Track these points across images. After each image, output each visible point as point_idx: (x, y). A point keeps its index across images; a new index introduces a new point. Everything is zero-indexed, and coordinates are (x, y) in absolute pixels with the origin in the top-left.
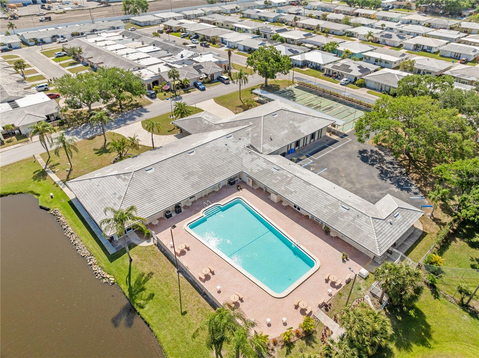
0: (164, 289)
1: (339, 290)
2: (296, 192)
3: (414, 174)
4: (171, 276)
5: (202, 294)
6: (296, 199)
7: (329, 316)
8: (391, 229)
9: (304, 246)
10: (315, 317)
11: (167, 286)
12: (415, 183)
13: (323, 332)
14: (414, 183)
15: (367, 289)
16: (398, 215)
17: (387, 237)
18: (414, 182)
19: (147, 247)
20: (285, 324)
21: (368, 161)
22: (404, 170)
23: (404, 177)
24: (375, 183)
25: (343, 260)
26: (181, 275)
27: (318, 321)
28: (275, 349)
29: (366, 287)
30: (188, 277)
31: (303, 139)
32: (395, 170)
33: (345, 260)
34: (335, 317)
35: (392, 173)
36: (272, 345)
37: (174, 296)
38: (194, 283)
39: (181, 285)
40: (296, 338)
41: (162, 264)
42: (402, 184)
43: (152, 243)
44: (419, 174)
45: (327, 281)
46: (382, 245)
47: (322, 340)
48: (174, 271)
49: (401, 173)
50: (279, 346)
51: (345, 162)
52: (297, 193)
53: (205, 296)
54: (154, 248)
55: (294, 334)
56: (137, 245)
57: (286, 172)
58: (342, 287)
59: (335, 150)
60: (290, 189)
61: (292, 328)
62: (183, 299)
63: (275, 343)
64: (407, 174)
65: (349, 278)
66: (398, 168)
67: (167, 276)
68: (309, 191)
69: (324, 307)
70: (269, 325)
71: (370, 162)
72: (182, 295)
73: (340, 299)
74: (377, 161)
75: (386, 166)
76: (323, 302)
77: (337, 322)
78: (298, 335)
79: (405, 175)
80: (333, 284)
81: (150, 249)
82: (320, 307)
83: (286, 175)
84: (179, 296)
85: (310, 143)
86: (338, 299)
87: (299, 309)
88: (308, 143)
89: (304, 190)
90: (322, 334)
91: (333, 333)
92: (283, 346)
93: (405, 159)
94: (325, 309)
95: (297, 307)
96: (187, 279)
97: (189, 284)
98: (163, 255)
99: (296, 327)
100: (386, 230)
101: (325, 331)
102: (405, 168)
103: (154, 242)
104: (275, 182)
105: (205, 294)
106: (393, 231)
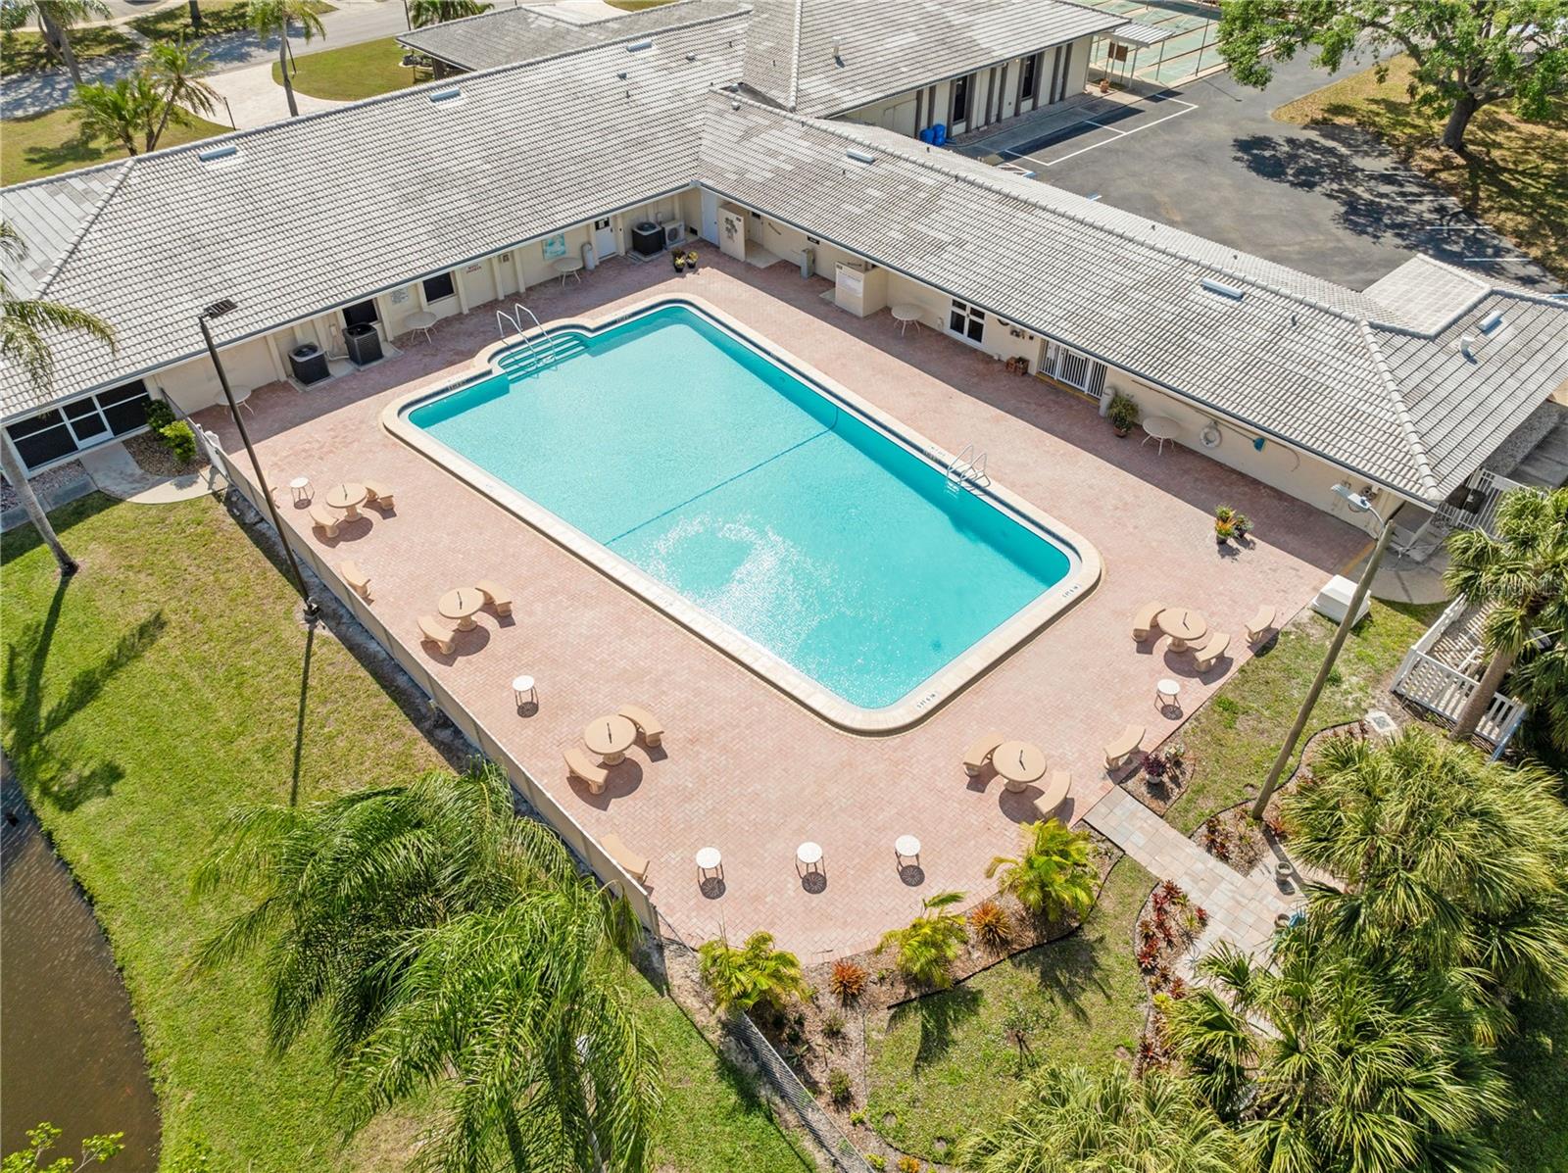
0: (216, 704)
1: (1215, 686)
2: (960, 244)
3: (1503, 216)
4: (266, 639)
5: (427, 724)
6: (964, 272)
7: (1172, 824)
8: (1474, 383)
9: (1012, 486)
10: (1091, 832)
11: (239, 686)
12: (1518, 245)
13: (1150, 915)
14: (1510, 246)
15: (1376, 679)
16: (1496, 323)
17: (1459, 415)
18: (1508, 242)
19: (172, 507)
20: (912, 875)
21: (1286, 174)
22: (1452, 202)
23: (1459, 226)
24: (1331, 245)
25: (1222, 542)
26: (327, 633)
27: (1115, 854)
28: (852, 1029)
29: (1363, 667)
30: (360, 639)
31: (987, 72)
32: (1414, 202)
33: (1231, 542)
34: (1212, 830)
35: (1401, 211)
36: (830, 1002)
37: (263, 736)
38: (387, 669)
39: (312, 682)
40: (980, 956)
41: (233, 581)
42: (1455, 248)
43: (200, 488)
44: (1529, 215)
45: (1145, 642)
46: (1441, 452)
47: (1148, 962)
48: (288, 613)
49: (1441, 210)
50: (873, 1005)
51: (1180, 177)
52: (968, 247)
53: (445, 735)
54: (205, 511)
55: (971, 932)
56: (118, 501)
57: (908, 165)
58: (1234, 669)
59: (1133, 137)
60: (932, 233)
61: (954, 898)
62: (312, 753)
63: (850, 990)
64: (1471, 212)
65: (1268, 629)
66: (1423, 194)
67: (248, 640)
68: (1026, 234)
69: (1143, 774)
70: (814, 882)
71: (1294, 175)
72: (310, 731)
73: (1232, 734)
74: (1320, 174)
75: (1370, 190)
76: (1135, 751)
77: (1224, 857)
78: (993, 936)
79: (1463, 216)
80: (1181, 659)
81: (181, 515)
82: (1119, 773)
83: (907, 181)
84: (293, 735)
85: (1017, 113)
86: (1219, 732)
87: (996, 787)
88: (1008, 112)
89: (1000, 233)
90: (1145, 925)
91: (1211, 922)
92: (900, 1009)
93: (1447, 164)
94: (1150, 785)
95: (979, 777)
96: (352, 648)
97: (363, 673)
98: (248, 541)
99: (978, 891)
100: (1450, 386)
101: (1160, 910)
102: (1456, 194)
103: (211, 483)
104: (858, 211)
105: (444, 722)
106: (1486, 390)
